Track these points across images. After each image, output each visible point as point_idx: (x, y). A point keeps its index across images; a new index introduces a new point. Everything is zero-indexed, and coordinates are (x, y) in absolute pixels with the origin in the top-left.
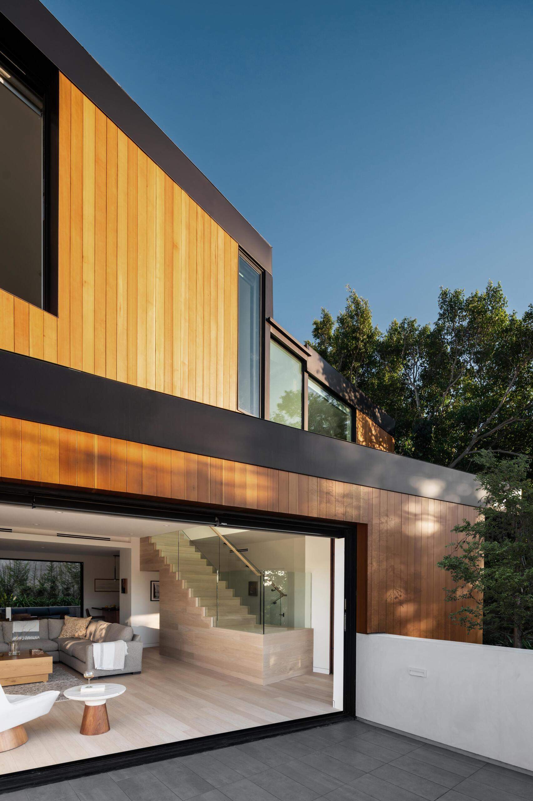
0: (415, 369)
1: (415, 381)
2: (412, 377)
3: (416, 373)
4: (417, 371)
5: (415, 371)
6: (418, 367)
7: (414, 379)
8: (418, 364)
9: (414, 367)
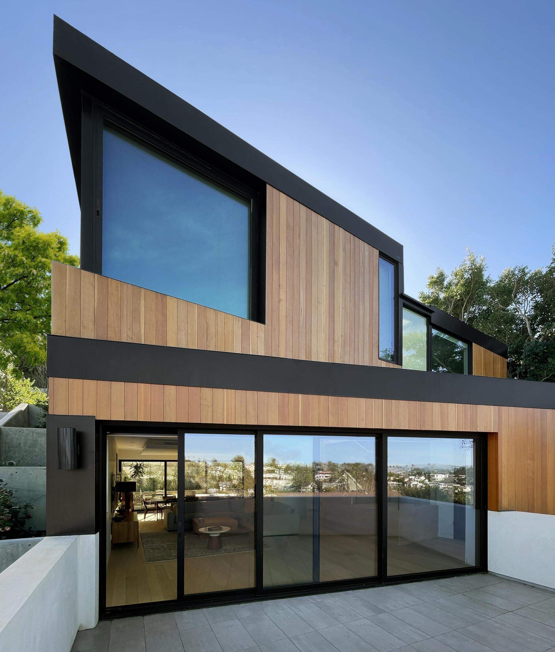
0: (526, 303)
1: (526, 313)
2: (523, 309)
3: (527, 307)
4: (528, 305)
5: (526, 305)
6: (528, 302)
7: (525, 311)
8: (529, 299)
9: (525, 303)
